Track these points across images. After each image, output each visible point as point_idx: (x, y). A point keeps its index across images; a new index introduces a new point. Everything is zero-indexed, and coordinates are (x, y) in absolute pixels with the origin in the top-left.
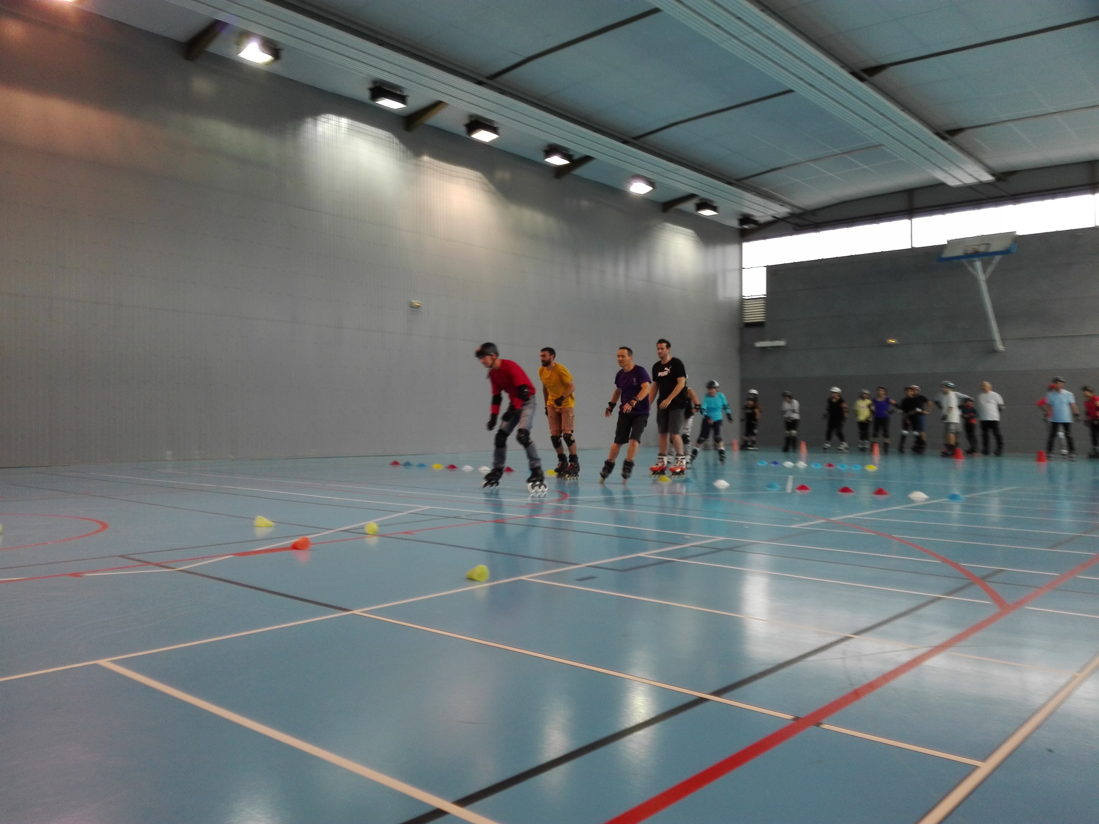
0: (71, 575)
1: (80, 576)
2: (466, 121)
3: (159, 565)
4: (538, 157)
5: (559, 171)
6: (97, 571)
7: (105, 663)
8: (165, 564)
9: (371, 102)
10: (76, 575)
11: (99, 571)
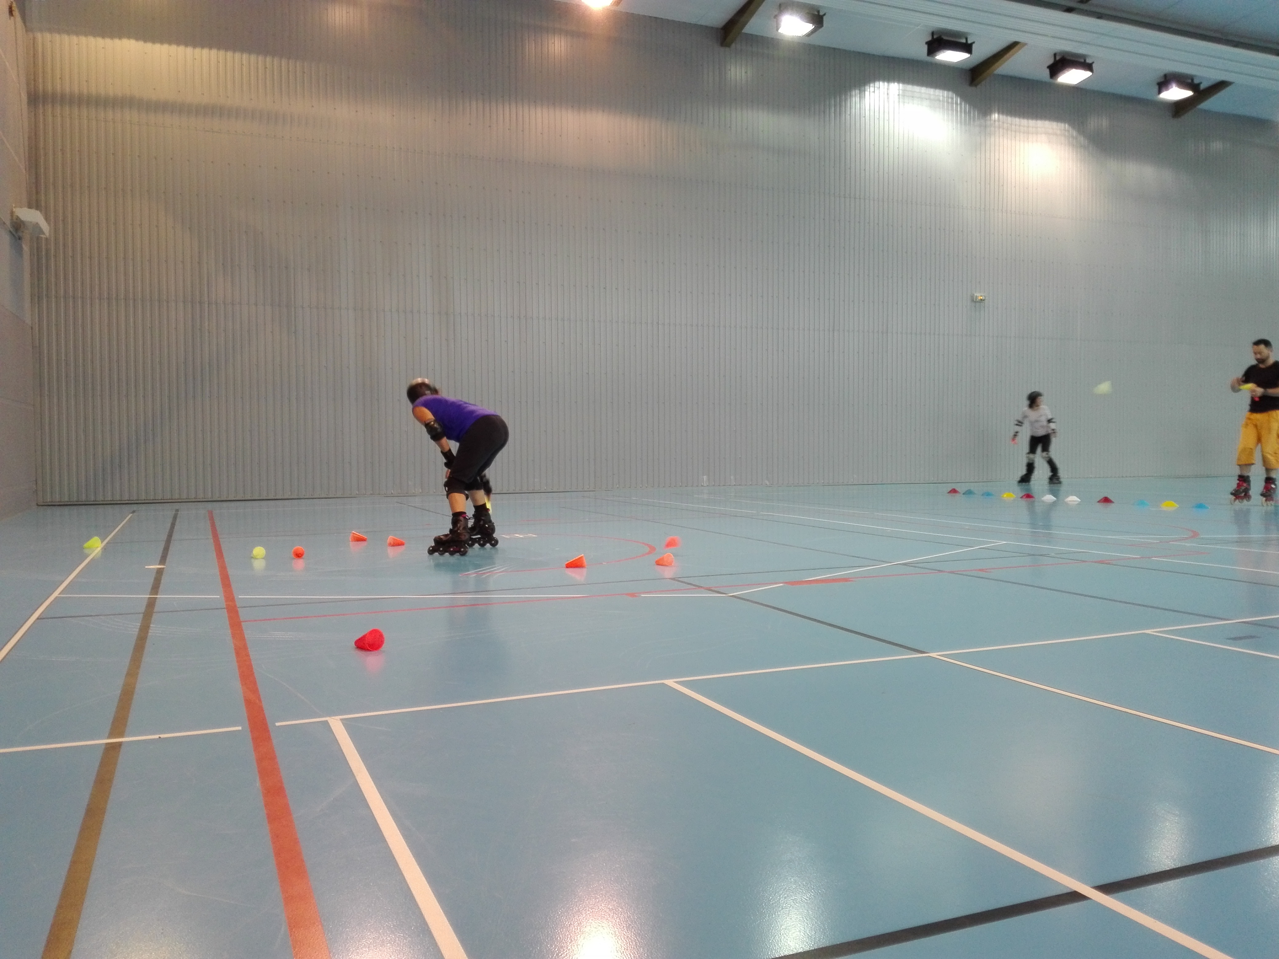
0: (627, 594)
1: (636, 596)
2: (1051, 61)
3: (709, 590)
4: (1149, 93)
5: (1179, 108)
6: (650, 592)
7: (670, 682)
8: (716, 589)
9: (929, 59)
10: (633, 595)
11: (652, 592)
